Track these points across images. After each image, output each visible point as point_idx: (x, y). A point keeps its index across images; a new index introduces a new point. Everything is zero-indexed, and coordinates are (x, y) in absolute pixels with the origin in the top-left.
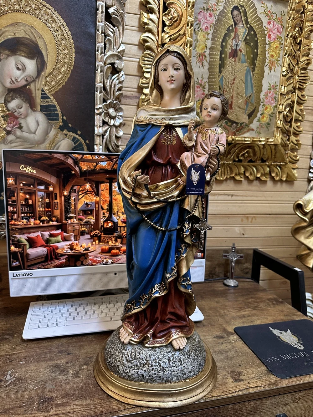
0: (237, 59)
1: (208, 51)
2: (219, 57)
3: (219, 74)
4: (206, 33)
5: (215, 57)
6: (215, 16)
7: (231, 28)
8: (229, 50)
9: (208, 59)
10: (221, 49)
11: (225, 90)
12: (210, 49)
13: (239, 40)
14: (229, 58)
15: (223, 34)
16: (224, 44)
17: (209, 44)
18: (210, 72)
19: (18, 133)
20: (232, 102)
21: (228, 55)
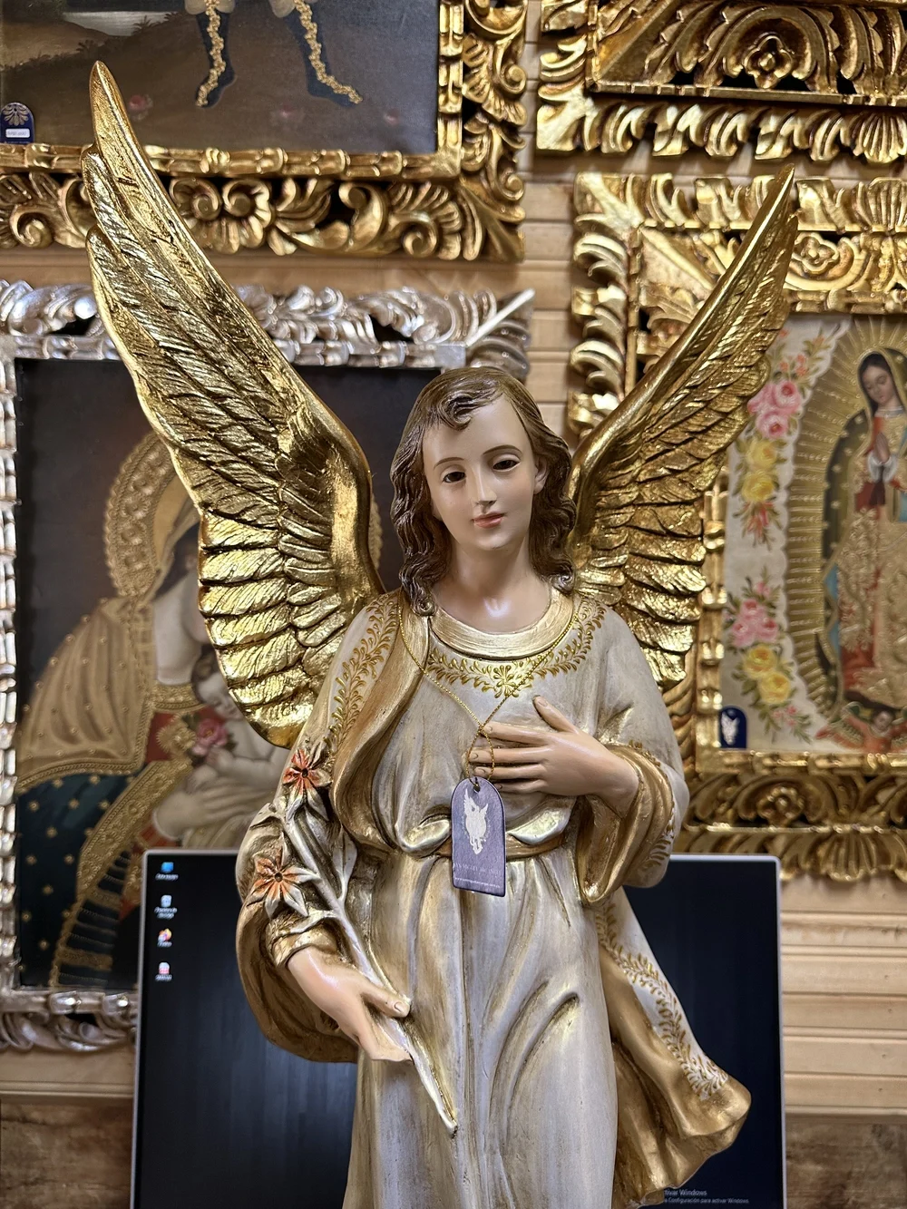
0: (884, 510)
1: (782, 497)
2: (820, 510)
3: (824, 561)
4: (773, 444)
5: (807, 510)
6: (802, 390)
7: (859, 420)
8: (854, 486)
9: (784, 519)
10: (826, 485)
11: (846, 608)
12: (788, 488)
13: (889, 454)
14: (858, 509)
15: (833, 441)
16: (837, 468)
17: (786, 473)
18: (790, 557)
19: (224, 760)
20: (871, 646)
21: (852, 501)
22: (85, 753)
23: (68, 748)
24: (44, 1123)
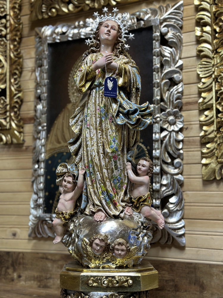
22: (63, 146)
23: (58, 145)
24: (52, 260)
